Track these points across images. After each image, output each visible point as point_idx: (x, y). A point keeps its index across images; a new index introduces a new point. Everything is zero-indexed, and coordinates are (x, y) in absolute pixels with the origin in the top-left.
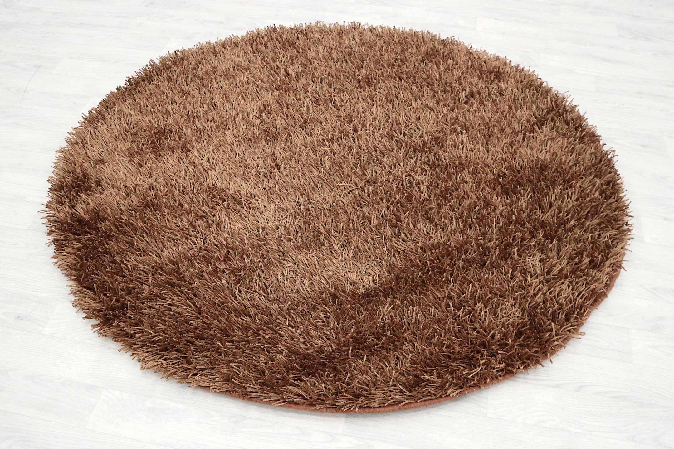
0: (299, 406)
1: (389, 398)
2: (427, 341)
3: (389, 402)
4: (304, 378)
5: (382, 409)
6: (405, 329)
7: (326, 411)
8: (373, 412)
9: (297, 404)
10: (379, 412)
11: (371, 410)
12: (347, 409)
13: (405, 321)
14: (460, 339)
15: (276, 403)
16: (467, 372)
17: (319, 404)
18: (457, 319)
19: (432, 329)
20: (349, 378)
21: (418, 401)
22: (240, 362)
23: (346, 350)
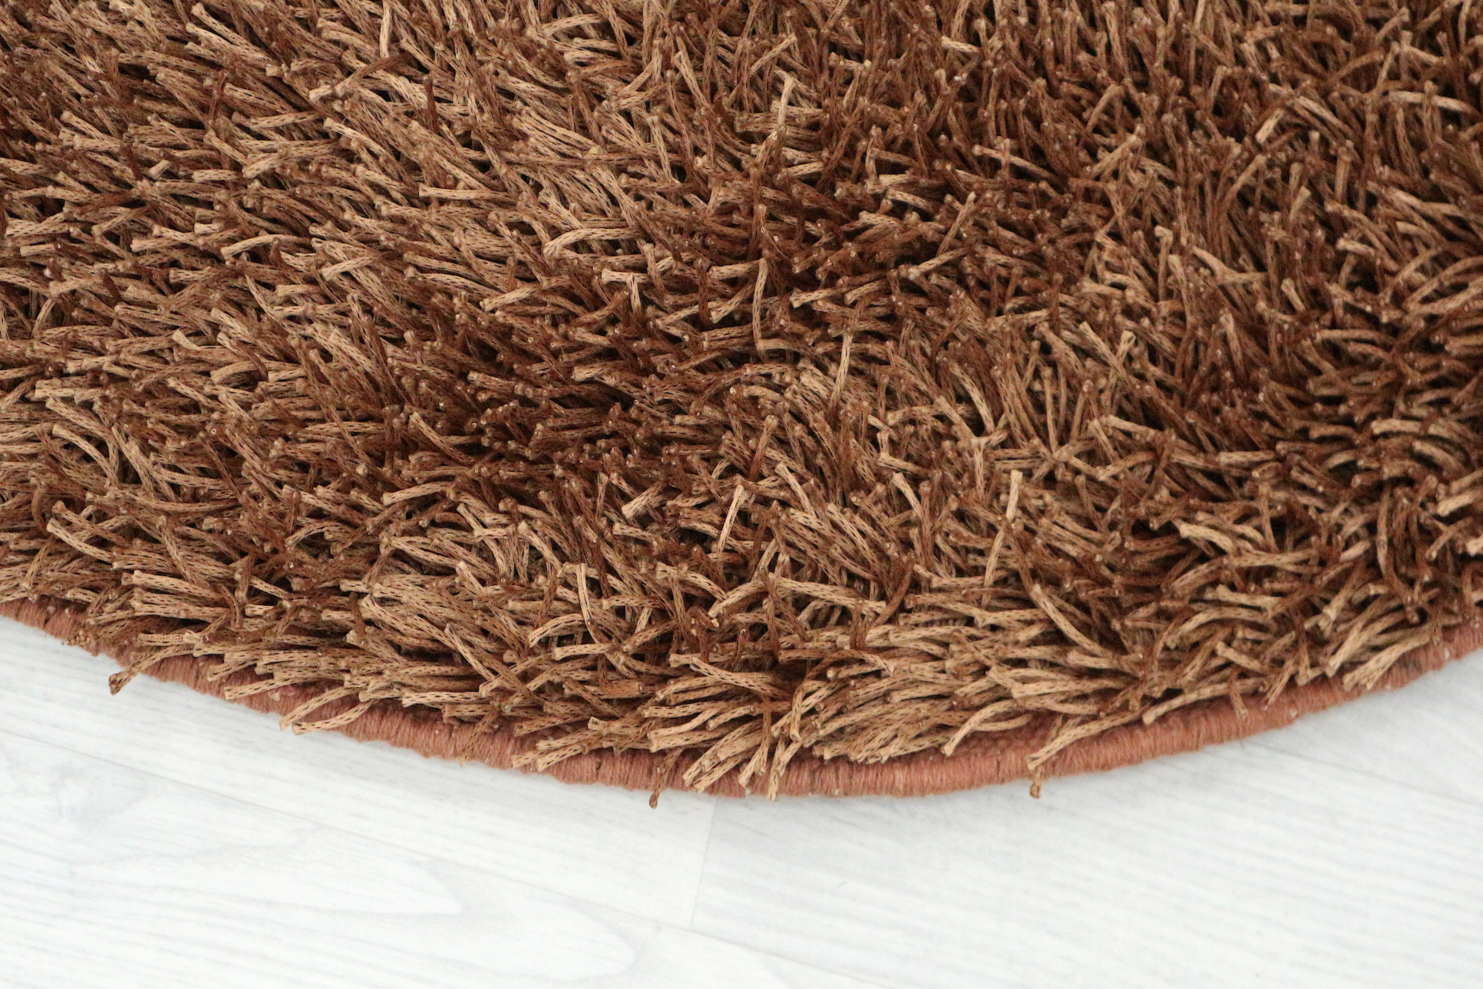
0: (439, 735)
1: (971, 688)
2: (1237, 211)
3: (974, 722)
4: (471, 508)
5: (926, 775)
6: (1109, 110)
7: (595, 777)
8: (873, 789)
9: (424, 715)
10: (908, 792)
11: (859, 778)
12: (719, 772)
13: (1116, 45)
14: (1447, 209)
15: (314, 704)
16: (1465, 500)
17: (556, 731)
18: (1442, 38)
19: (1279, 113)
20: (743, 516)
21: (1149, 718)
22: (95, 378)
23: (734, 283)
